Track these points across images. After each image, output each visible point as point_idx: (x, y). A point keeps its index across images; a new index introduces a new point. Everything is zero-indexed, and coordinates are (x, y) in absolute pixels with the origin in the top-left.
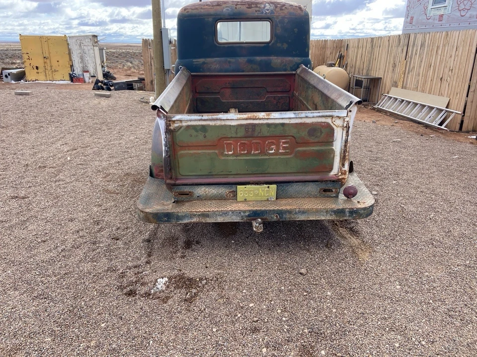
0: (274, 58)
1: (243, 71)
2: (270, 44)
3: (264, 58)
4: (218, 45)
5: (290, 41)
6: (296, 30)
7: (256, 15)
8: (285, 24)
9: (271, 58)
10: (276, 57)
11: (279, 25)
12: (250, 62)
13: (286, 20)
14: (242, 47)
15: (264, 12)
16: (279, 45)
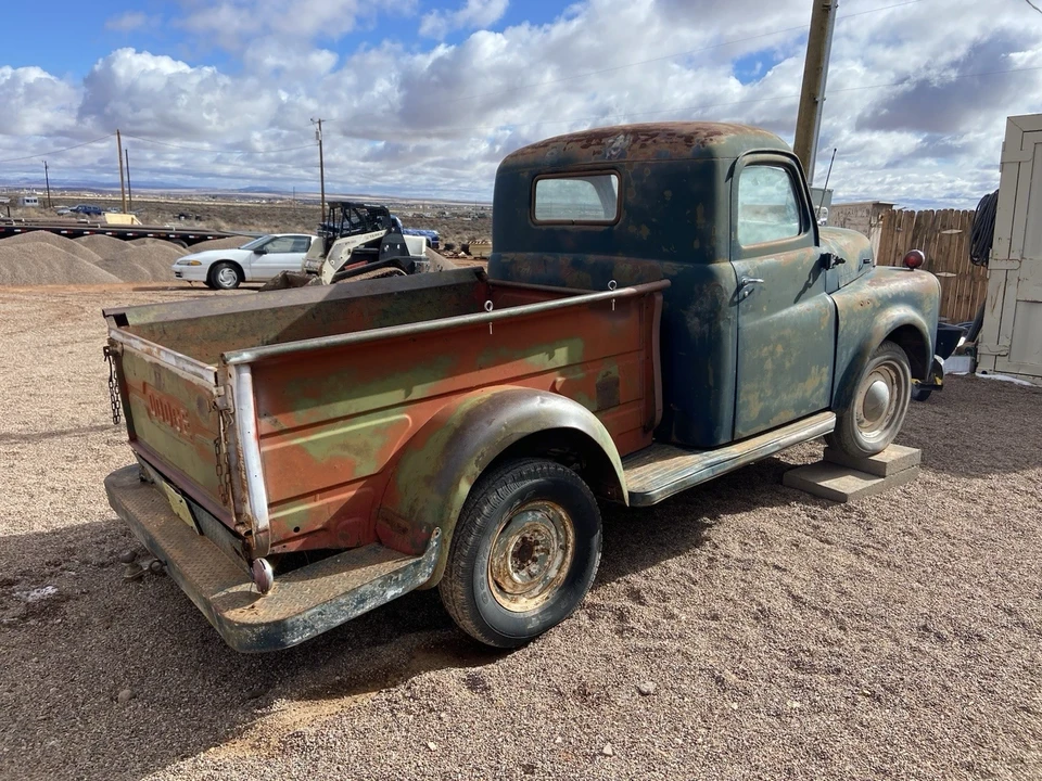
0: (620, 258)
1: (564, 286)
2: (616, 228)
3: (602, 258)
4: (533, 226)
5: (654, 220)
6: (668, 194)
7: (593, 161)
8: (645, 181)
9: (616, 258)
10: (625, 259)
11: (633, 183)
12: (576, 264)
13: (648, 172)
14: (566, 232)
15: (608, 155)
16: (632, 229)
